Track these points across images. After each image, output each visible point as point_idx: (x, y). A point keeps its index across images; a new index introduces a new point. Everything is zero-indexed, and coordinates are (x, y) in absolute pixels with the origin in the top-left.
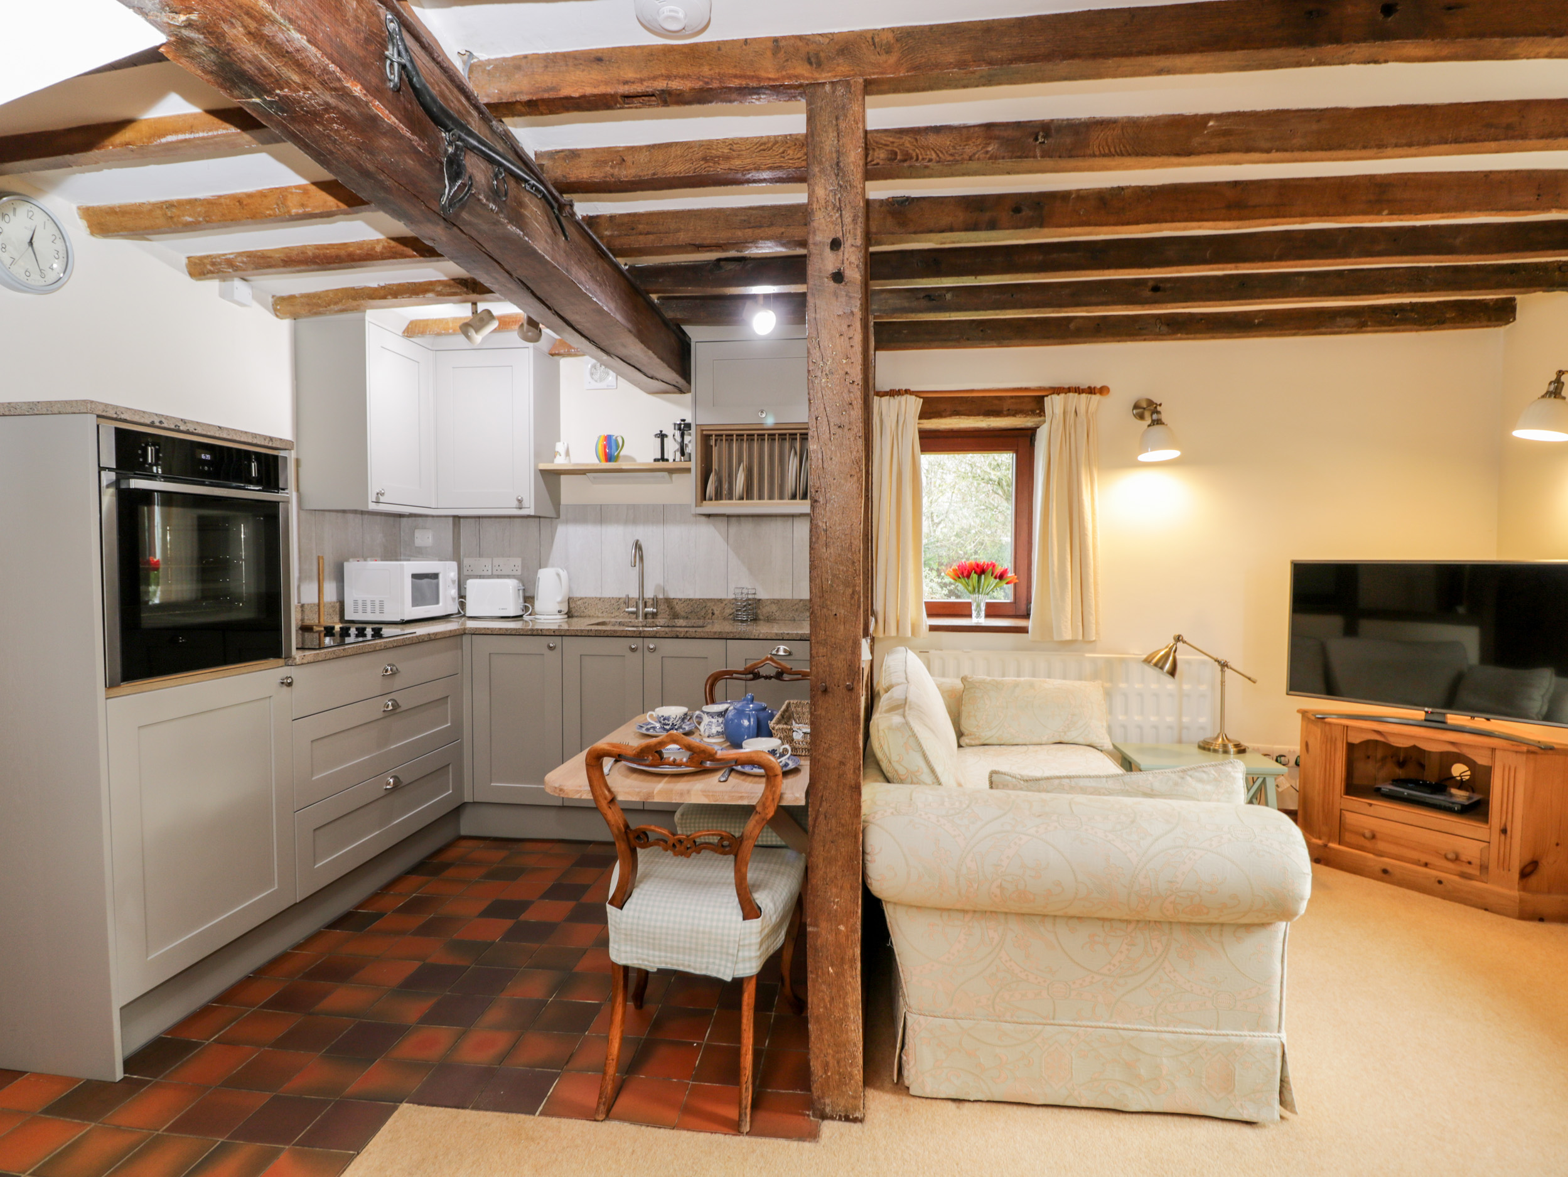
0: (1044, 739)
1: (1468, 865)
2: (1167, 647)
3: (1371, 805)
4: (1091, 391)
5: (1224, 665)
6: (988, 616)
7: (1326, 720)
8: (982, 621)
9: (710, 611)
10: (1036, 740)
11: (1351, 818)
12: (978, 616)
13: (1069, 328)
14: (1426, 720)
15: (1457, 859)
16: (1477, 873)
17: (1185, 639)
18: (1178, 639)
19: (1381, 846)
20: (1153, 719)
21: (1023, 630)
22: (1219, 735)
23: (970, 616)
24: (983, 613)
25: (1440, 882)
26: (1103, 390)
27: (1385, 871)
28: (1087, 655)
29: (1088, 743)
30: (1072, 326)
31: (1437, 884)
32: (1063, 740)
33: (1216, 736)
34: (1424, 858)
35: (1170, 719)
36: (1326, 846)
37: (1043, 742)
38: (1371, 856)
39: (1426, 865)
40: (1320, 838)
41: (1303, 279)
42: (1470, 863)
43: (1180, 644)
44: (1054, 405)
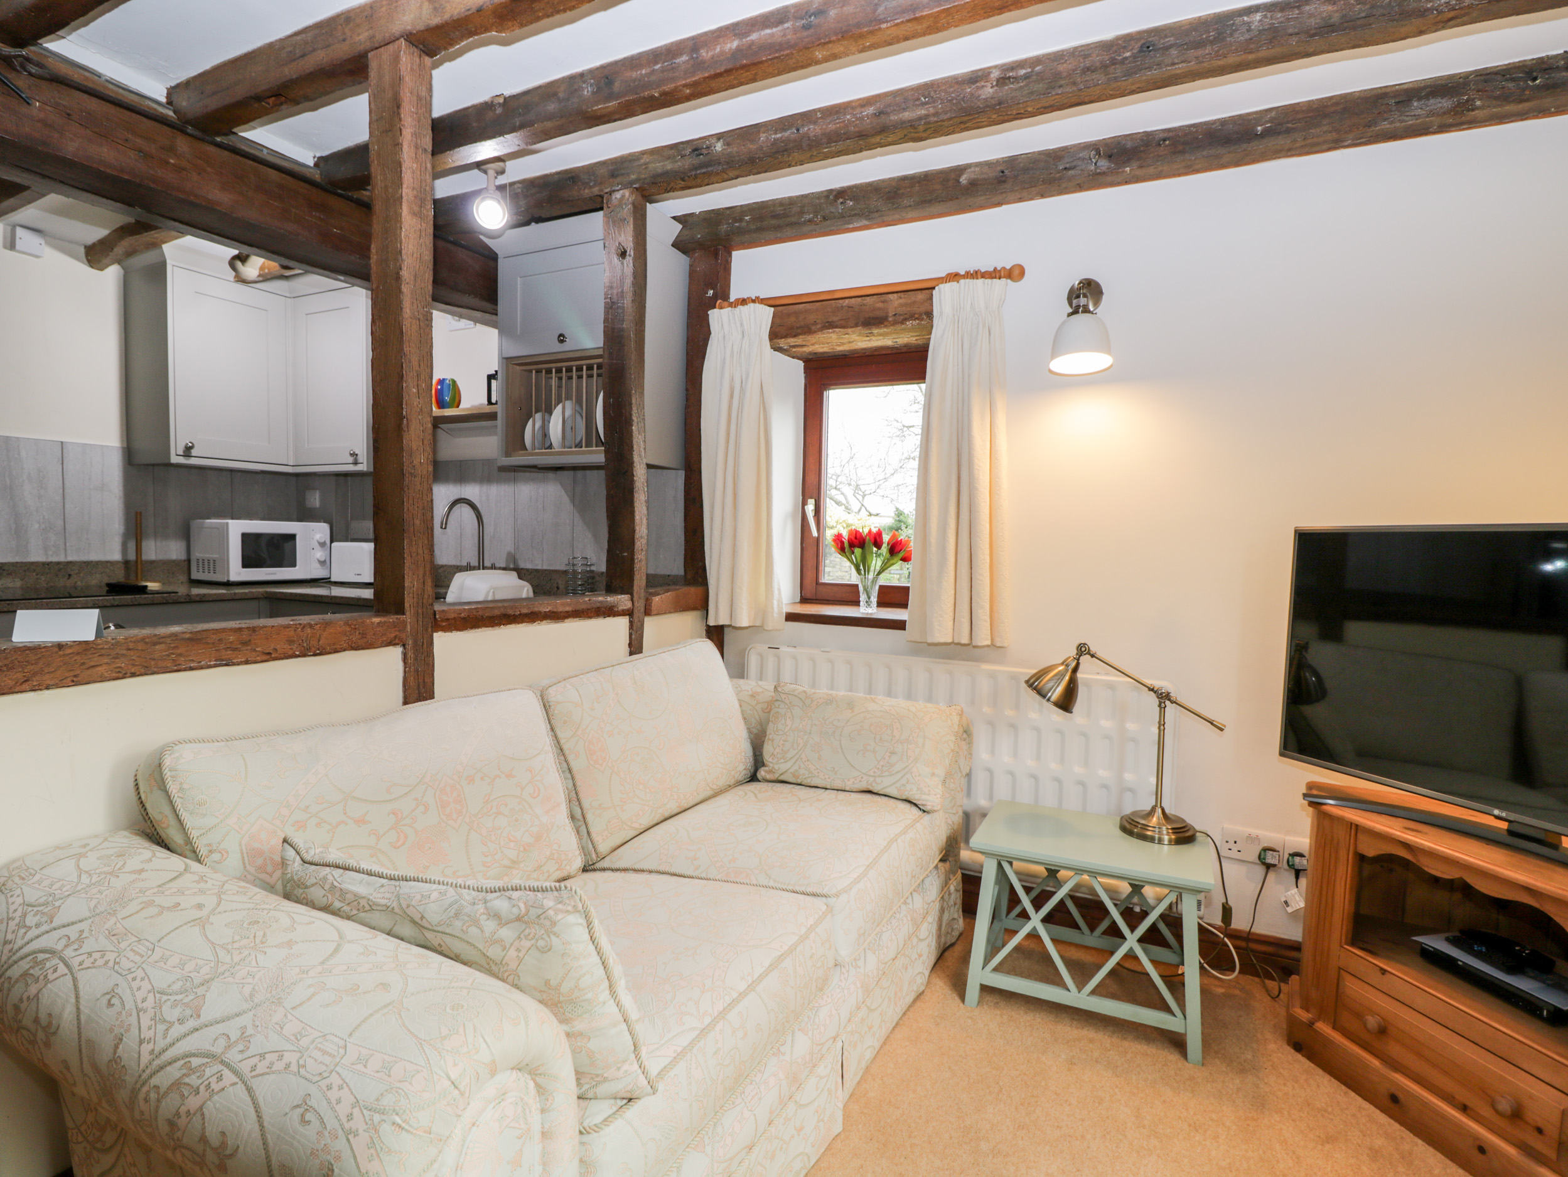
0: (849, 785)
1: (1536, 1134)
2: (1062, 664)
3: (1384, 972)
4: (994, 274)
5: (1164, 697)
6: (881, 604)
7: (1324, 807)
8: (868, 609)
9: (555, 585)
10: (838, 784)
11: (1351, 986)
12: (868, 603)
13: (959, 182)
14: (1510, 832)
15: (1517, 1115)
16: (1552, 1154)
17: (1093, 649)
18: (1083, 650)
19: (1395, 1050)
20: (1078, 770)
21: (900, 625)
22: (1153, 809)
23: (856, 603)
24: (874, 600)
25: (1482, 1150)
26: (1015, 273)
27: (1394, 1099)
28: (985, 666)
29: (904, 798)
30: (964, 180)
31: (1476, 1152)
32: (871, 788)
33: (1149, 808)
34: (1463, 1095)
35: (1103, 774)
36: (1311, 1024)
37: (847, 789)
38: (1375, 1063)
39: (1464, 1109)
40: (1308, 1011)
41: (1258, 16)
42: (1540, 1131)
43: (1085, 660)
44: (945, 299)
